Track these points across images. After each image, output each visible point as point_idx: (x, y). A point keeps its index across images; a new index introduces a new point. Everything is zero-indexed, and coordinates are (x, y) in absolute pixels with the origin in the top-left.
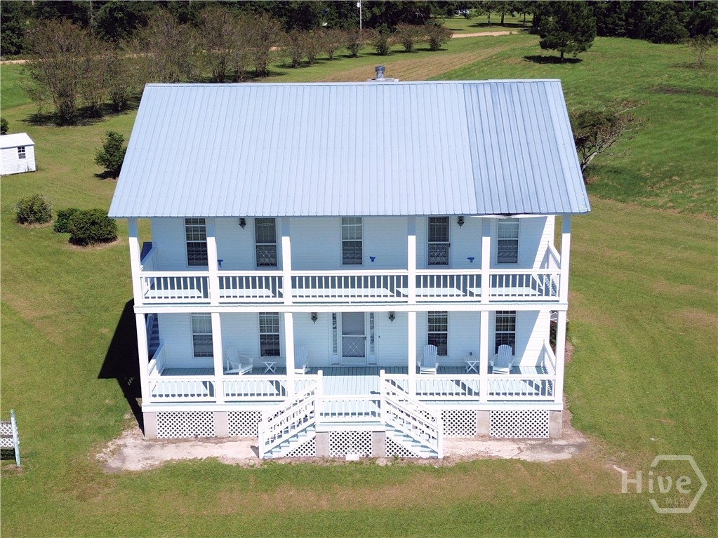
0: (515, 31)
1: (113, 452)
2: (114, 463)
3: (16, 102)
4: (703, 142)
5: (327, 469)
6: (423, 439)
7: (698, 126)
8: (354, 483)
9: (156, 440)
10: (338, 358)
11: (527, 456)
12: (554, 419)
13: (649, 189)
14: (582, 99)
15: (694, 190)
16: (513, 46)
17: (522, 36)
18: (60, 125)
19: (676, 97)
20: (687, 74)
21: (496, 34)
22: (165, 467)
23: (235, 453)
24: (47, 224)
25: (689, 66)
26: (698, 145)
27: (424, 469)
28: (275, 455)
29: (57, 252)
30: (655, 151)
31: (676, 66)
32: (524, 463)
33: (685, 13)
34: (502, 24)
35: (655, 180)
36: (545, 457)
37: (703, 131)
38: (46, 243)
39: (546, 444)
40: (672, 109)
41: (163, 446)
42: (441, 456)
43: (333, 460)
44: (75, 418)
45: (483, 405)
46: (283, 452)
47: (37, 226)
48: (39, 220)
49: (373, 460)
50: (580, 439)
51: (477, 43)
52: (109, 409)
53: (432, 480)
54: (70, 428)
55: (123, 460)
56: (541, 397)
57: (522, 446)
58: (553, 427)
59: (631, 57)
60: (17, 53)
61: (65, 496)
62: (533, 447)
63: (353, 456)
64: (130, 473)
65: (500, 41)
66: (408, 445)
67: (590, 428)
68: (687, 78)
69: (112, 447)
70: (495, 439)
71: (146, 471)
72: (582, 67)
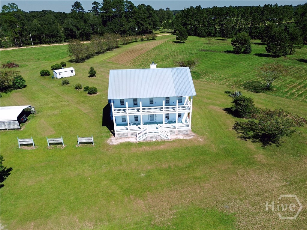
0: (170, 34)
1: (110, 141)
2: (111, 143)
3: (65, 57)
4: (211, 64)
5: (150, 142)
6: (166, 136)
7: (210, 60)
8: (155, 145)
9: (117, 138)
10: (149, 121)
11: (185, 138)
12: (189, 131)
13: (201, 77)
14: (186, 53)
15: (210, 77)
16: (170, 38)
17: (172, 35)
18: (77, 63)
19: (205, 52)
20: (207, 46)
21: (166, 35)
22: (121, 143)
23: (133, 140)
24: (82, 89)
25: (207, 44)
26: (210, 65)
27: (167, 142)
28: (140, 140)
29: (86, 96)
30: (202, 67)
31: (204, 44)
32: (184, 139)
33: (206, 31)
34: (167, 32)
35: (202, 75)
36: (188, 138)
37: (211, 61)
38: (83, 94)
39: (188, 135)
40: (204, 55)
41: (119, 139)
42: (170, 139)
43: (151, 141)
44: (101, 134)
45: (176, 129)
46: (141, 140)
47: (80, 90)
48: (80, 89)
49: (158, 140)
50: (193, 134)
51: (162, 38)
52: (107, 132)
53: (169, 144)
54: (101, 137)
55: (112, 142)
56: (187, 127)
57: (184, 136)
58: (189, 132)
59: (195, 41)
60: (61, 42)
61: (104, 150)
62: (185, 136)
63: (154, 140)
64: (114, 145)
65: (167, 37)
66: (164, 137)
67: (195, 132)
68: (207, 47)
69: (110, 140)
70: (179, 135)
71: (117, 145)
72: (185, 44)
